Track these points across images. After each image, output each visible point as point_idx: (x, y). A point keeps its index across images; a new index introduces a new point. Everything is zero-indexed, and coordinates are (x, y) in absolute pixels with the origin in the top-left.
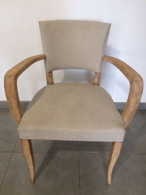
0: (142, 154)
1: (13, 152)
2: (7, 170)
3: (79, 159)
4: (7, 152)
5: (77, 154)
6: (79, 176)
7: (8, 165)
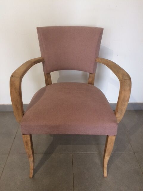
0: (134, 153)
1: (9, 154)
2: (3, 172)
3: (73, 160)
4: (3, 154)
5: (71, 154)
6: (73, 176)
7: (4, 167)
